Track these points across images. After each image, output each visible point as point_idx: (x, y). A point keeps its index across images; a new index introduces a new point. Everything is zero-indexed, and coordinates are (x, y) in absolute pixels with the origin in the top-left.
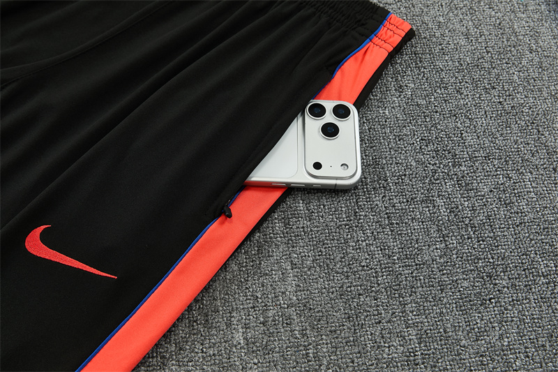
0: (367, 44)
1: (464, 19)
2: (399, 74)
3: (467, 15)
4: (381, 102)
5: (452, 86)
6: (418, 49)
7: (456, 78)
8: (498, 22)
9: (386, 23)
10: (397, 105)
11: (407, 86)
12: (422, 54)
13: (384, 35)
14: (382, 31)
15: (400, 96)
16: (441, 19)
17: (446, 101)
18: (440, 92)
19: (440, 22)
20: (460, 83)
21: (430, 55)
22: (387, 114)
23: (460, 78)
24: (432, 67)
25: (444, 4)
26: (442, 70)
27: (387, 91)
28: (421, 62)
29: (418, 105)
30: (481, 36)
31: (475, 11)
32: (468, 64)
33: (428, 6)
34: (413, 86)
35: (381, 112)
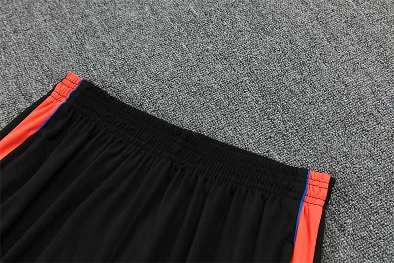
0: (303, 206)
1: (362, 142)
2: (335, 214)
3: (362, 137)
4: (332, 246)
5: (381, 209)
6: (339, 185)
7: (381, 200)
8: (390, 135)
9: (309, 181)
10: (346, 244)
11: (346, 223)
12: (344, 188)
13: (313, 193)
14: (310, 190)
15: (344, 235)
16: (345, 149)
17: (382, 225)
18: (375, 219)
19: (345, 152)
20: (386, 203)
21: (351, 187)
22: (342, 256)
23: (384, 199)
24: (358, 197)
25: (340, 134)
26: (367, 197)
27: (332, 234)
28: (346, 195)
29: (363, 238)
30: (382, 153)
31: (368, 131)
32: (384, 183)
33: (329, 141)
34: (351, 221)
35: (337, 256)
